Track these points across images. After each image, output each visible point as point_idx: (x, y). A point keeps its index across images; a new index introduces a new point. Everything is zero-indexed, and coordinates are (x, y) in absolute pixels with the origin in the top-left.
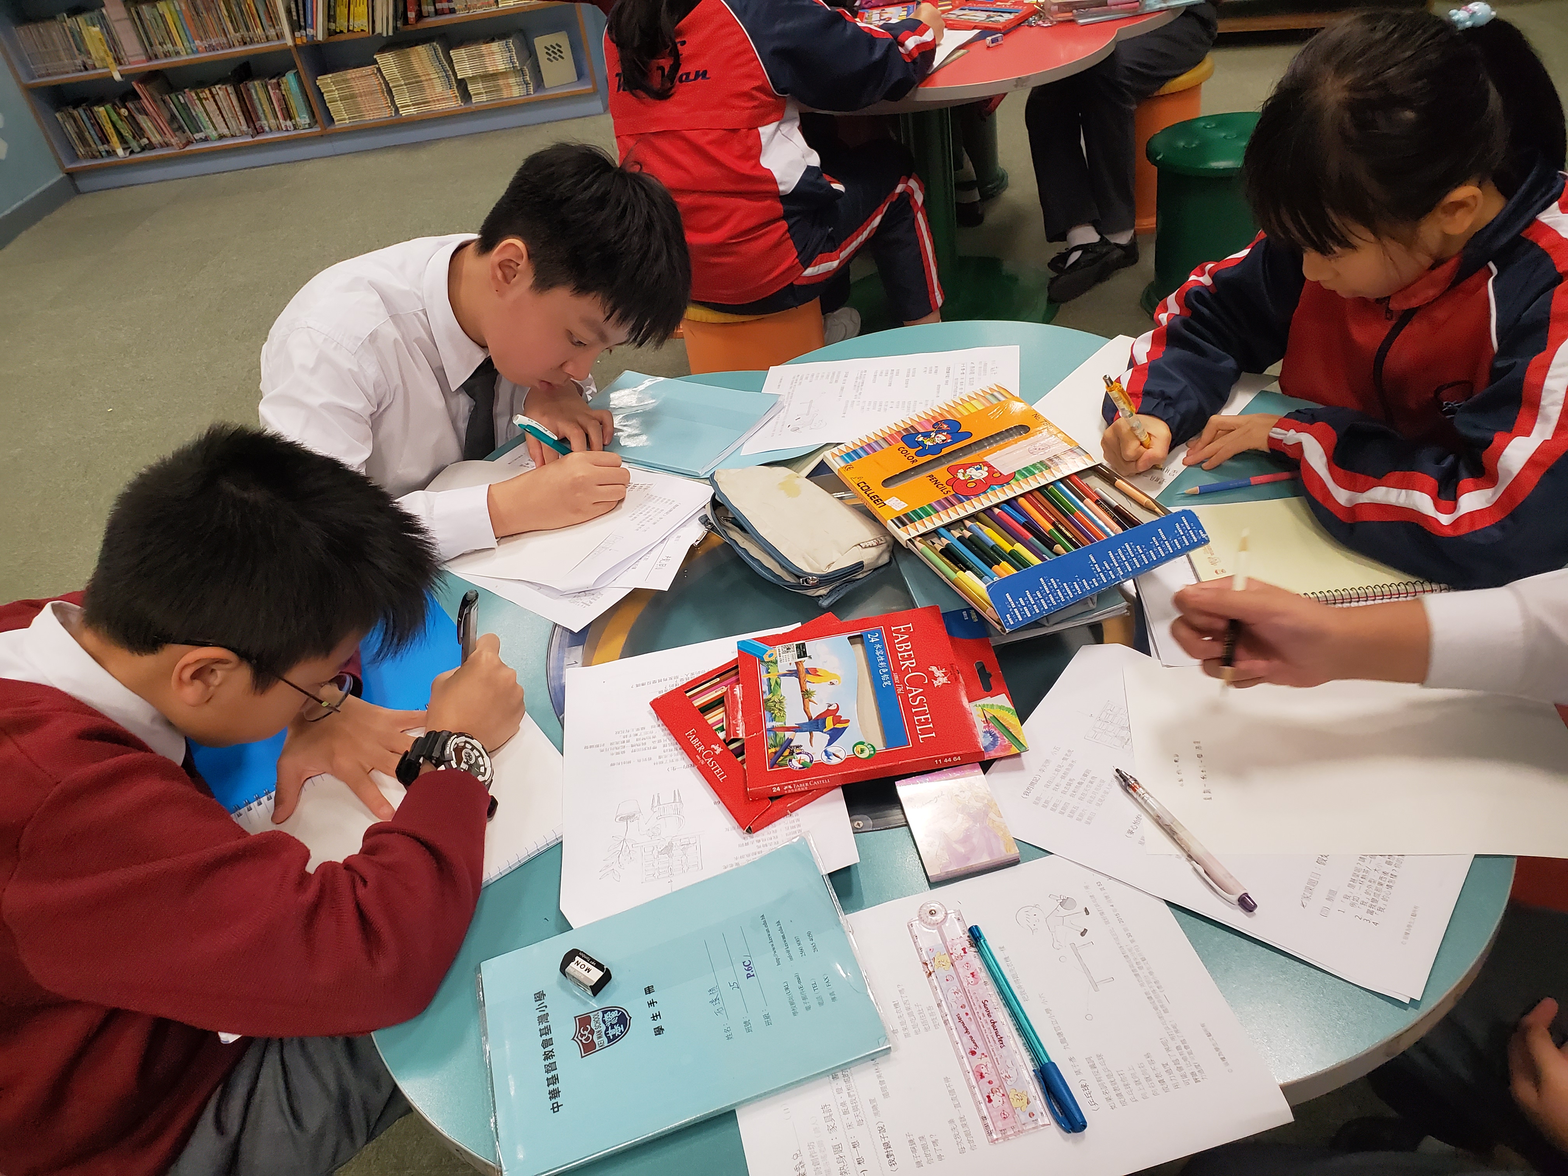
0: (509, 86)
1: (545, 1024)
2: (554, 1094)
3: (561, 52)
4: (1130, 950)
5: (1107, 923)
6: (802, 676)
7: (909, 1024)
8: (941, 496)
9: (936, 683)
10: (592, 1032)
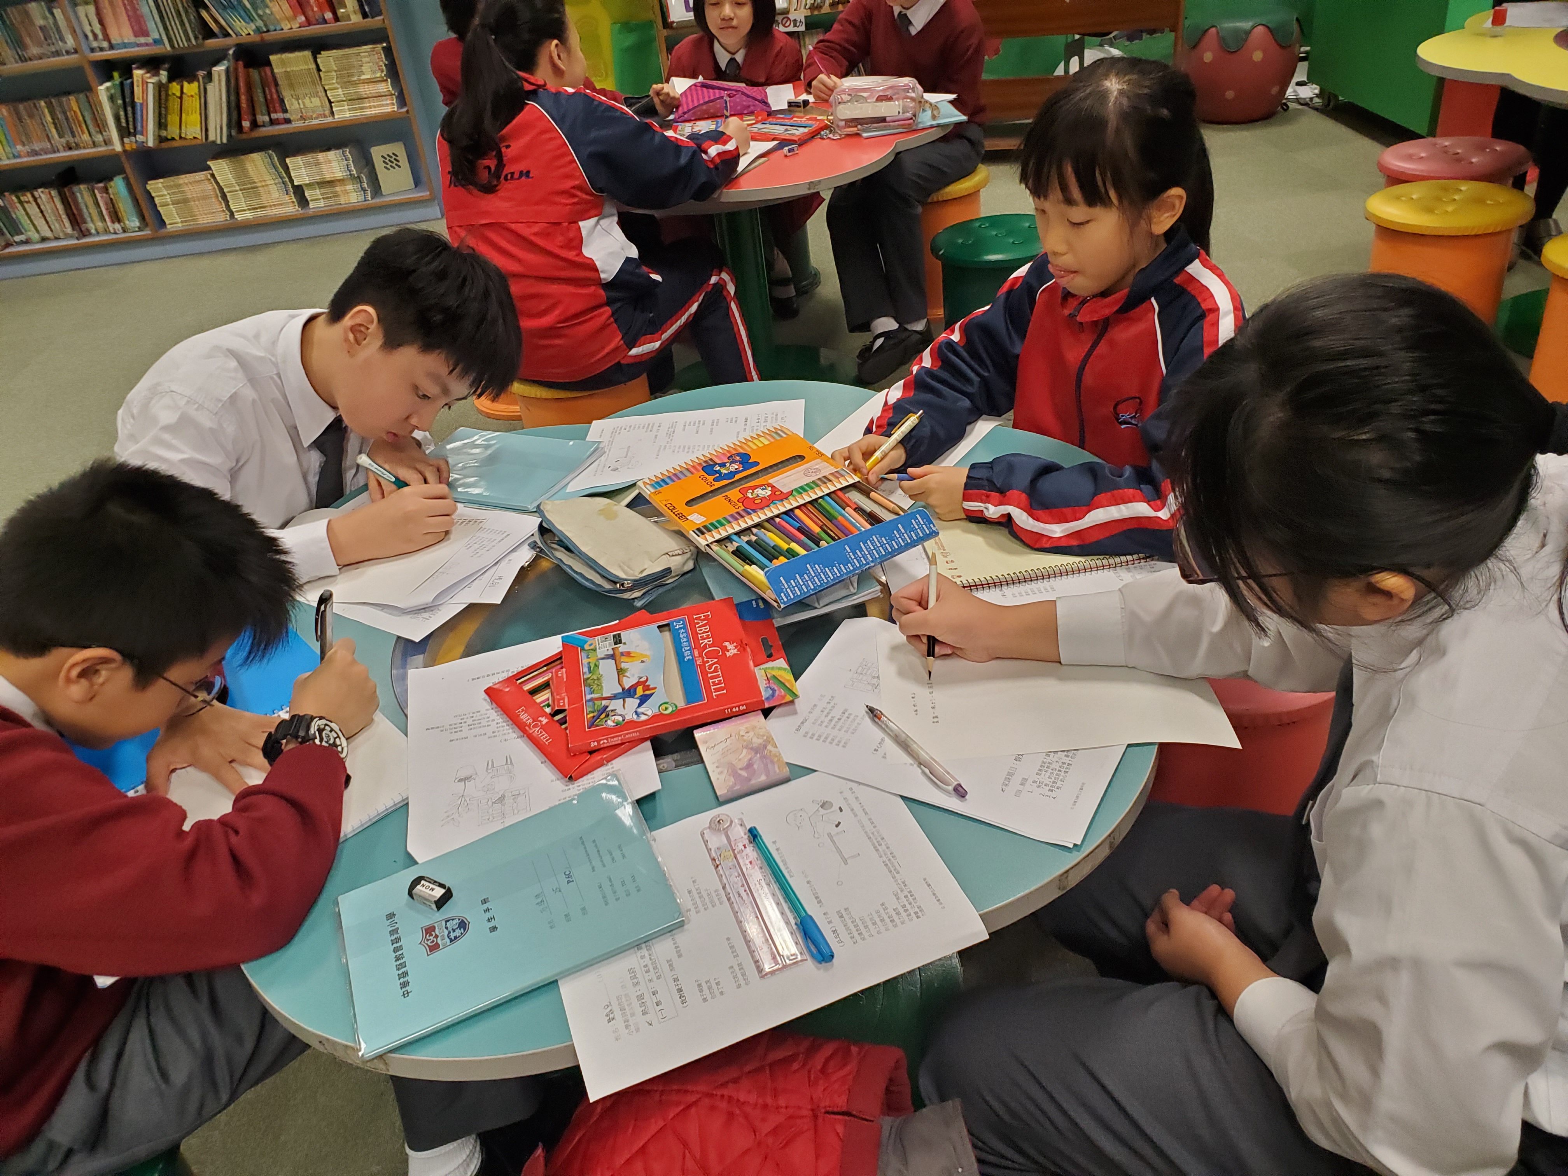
0: (346, 192)
1: (396, 936)
2: (404, 985)
3: (398, 161)
4: (873, 833)
5: (856, 816)
6: (617, 658)
7: (700, 904)
8: (733, 511)
9: (728, 654)
10: (437, 936)
